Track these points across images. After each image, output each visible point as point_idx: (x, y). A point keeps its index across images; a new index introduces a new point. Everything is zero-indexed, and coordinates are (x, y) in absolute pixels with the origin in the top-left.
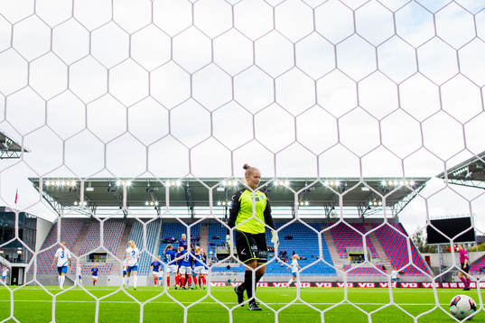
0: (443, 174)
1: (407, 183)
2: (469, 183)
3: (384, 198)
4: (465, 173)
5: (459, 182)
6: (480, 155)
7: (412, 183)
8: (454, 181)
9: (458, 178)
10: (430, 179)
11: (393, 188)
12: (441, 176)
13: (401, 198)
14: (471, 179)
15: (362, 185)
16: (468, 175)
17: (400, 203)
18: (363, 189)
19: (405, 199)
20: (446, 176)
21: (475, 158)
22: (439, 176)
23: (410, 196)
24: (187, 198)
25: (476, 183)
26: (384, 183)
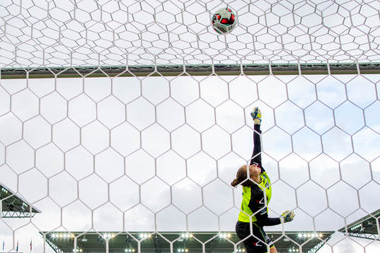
0: (344, 228)
1: (317, 236)
2: (363, 235)
3: (300, 247)
4: (360, 228)
5: (355, 235)
6: (373, 214)
7: (321, 235)
8: (352, 234)
9: (355, 232)
10: (334, 232)
11: (307, 239)
12: (342, 230)
13: (313, 247)
14: (364, 232)
15: (284, 237)
16: (362, 229)
17: (312, 250)
18: (285, 240)
19: (315, 247)
20: (346, 229)
21: (369, 216)
22: (340, 231)
23: (319, 245)
24: (156, 246)
25: (368, 235)
26: (300, 236)
